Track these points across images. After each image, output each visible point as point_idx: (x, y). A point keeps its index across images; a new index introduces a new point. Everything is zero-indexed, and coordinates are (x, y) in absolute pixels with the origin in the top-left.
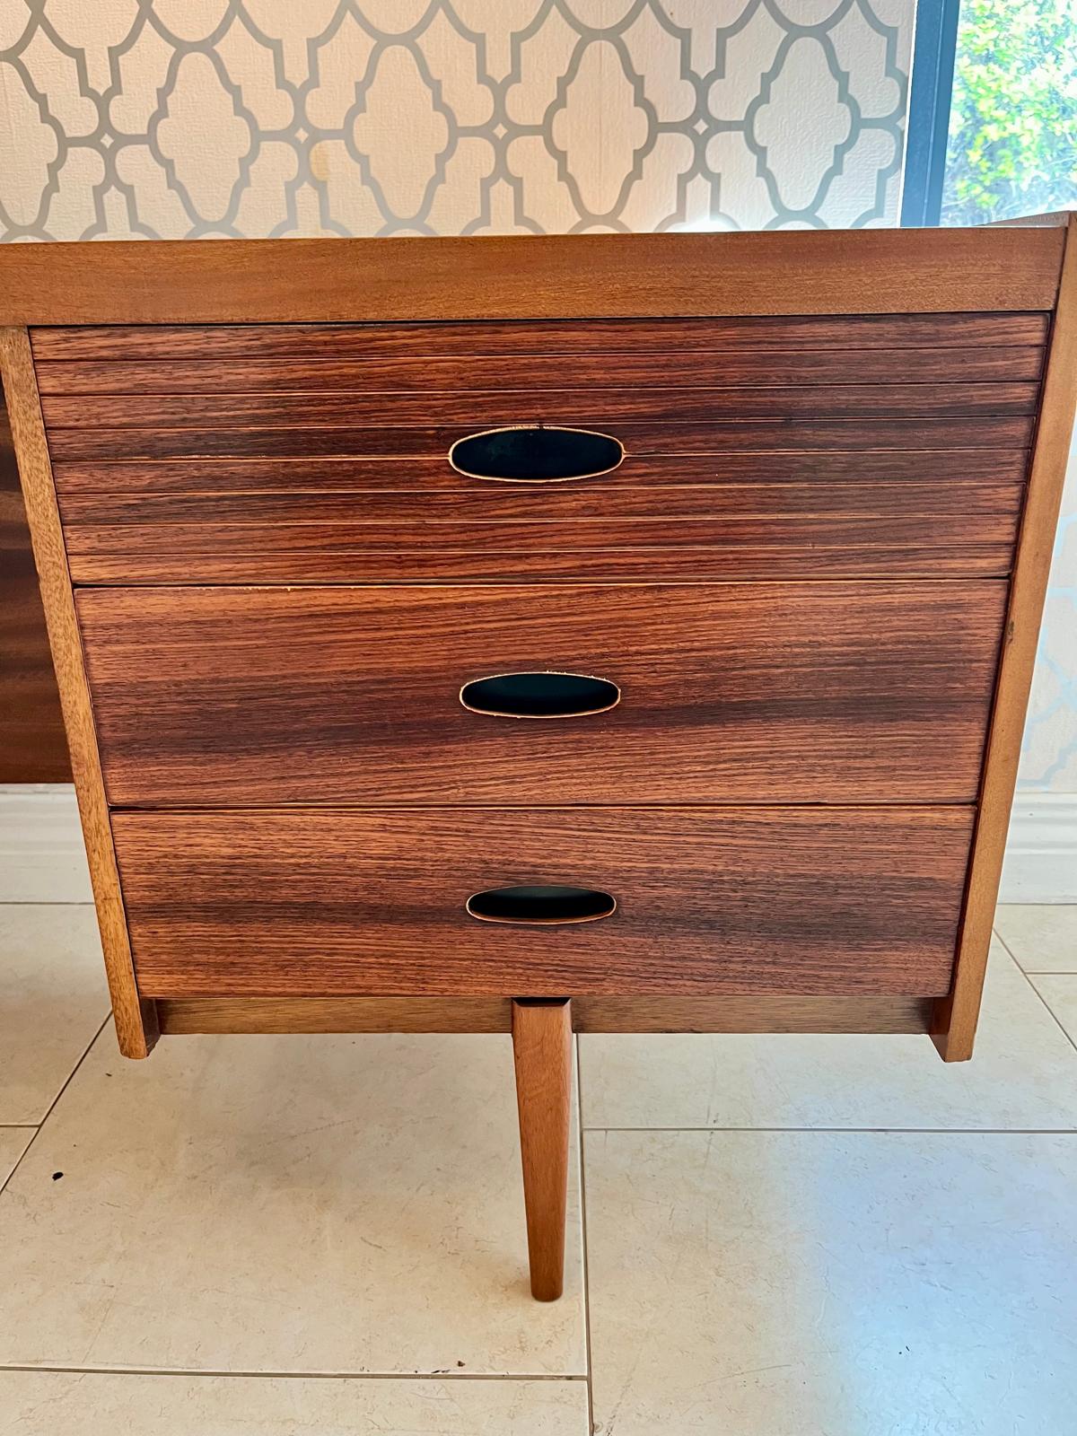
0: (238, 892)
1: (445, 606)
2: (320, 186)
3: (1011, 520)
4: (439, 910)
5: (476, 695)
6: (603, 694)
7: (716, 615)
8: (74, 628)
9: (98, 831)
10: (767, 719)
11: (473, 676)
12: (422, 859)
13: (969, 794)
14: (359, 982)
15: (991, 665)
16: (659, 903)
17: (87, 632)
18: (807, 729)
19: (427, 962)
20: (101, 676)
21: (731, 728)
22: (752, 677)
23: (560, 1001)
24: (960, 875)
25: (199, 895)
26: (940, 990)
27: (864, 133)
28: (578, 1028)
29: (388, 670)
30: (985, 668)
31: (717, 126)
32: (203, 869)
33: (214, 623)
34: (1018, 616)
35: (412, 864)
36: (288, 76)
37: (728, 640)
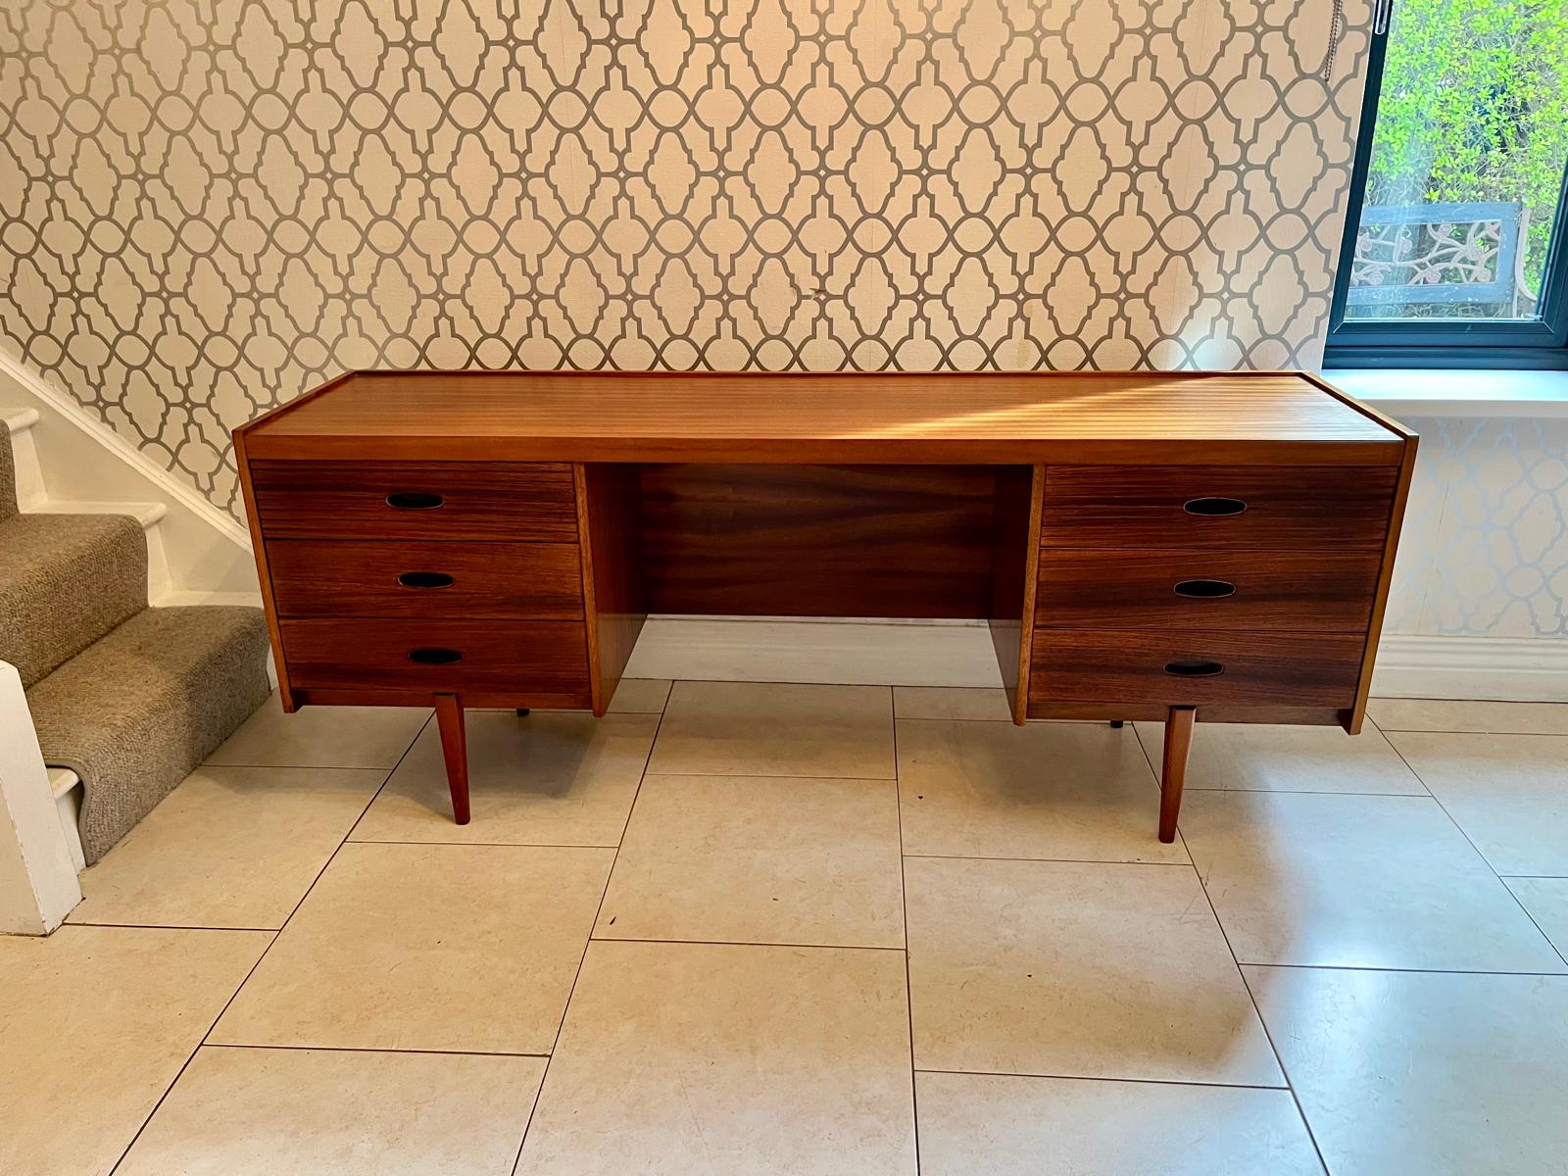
0: (1075, 660)
2: (1027, 321)
3: (1384, 532)
4: (1154, 669)
5: (1180, 589)
6: (1229, 589)
7: (1274, 562)
8: (1037, 561)
9: (1027, 636)
10: (1289, 600)
11: (1181, 581)
12: (1150, 650)
13: (1365, 629)
15: (1375, 582)
16: (1240, 668)
17: (1041, 563)
18: (1305, 603)
19: (1145, 689)
20: (1042, 579)
21: (1275, 602)
22: (1285, 584)
23: (1191, 708)
24: (1360, 660)
25: (1061, 661)
26: (1349, 707)
27: (1309, 300)
28: (1196, 721)
29: (1150, 579)
30: (1372, 583)
31: (1234, 295)
32: (1064, 651)
33: (1088, 561)
34: (1386, 564)
35: (1146, 651)
36: (1018, 269)
37: (1278, 571)
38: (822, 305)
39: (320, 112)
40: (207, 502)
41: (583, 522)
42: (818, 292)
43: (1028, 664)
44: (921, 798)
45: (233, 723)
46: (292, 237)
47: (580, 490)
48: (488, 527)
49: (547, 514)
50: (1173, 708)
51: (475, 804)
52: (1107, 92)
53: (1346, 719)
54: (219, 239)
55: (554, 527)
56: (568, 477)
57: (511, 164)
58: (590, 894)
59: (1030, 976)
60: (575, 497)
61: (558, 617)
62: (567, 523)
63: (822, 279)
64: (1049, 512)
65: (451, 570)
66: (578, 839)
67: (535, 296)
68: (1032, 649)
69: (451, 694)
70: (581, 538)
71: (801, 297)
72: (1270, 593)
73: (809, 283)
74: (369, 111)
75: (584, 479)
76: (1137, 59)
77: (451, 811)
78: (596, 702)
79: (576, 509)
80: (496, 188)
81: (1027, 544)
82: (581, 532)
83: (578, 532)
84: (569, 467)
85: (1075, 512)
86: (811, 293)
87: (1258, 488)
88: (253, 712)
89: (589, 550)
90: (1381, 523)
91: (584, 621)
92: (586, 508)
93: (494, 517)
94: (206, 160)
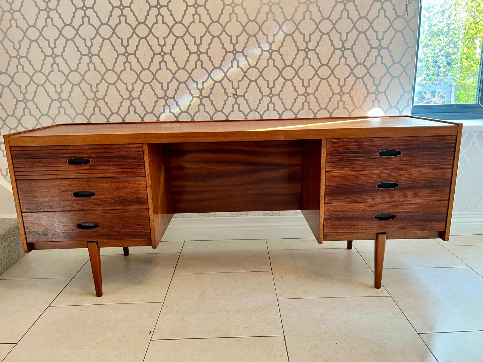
0: (341, 216)
1: (376, 173)
2: (309, 103)
3: (452, 161)
4: (370, 218)
5: (379, 186)
6: (396, 185)
7: (413, 174)
8: (325, 177)
9: (322, 207)
10: (419, 189)
11: (379, 183)
12: (369, 210)
13: (447, 199)
14: (357, 230)
15: (450, 180)
16: (403, 216)
17: (326, 178)
18: (425, 190)
19: (367, 227)
20: (327, 184)
21: (414, 190)
22: (418, 183)
23: (385, 233)
24: (446, 211)
25: (335, 217)
26: (443, 230)
27: (405, 93)
28: (387, 239)
29: (367, 183)
30: (449, 181)
31: (379, 93)
32: (336, 212)
33: (344, 176)
34: (454, 173)
35: (367, 211)
36: (304, 85)
37: (414, 177)
38: (236, 99)
39: (51, 33)
40: (5, 180)
41: (147, 167)
42: (234, 95)
43: (323, 219)
44: (282, 277)
45: (10, 263)
46: (39, 78)
47: (146, 155)
48: (109, 171)
49: (133, 165)
50: (378, 234)
51: (105, 288)
52: (332, 23)
53: (443, 235)
54: (12, 80)
55: (135, 170)
56: (141, 149)
57: (122, 50)
58: (151, 321)
59: (336, 344)
60: (144, 157)
61: (137, 207)
62: (140, 168)
63: (236, 90)
64: (328, 157)
65: (94, 190)
66: (147, 300)
67: (131, 98)
68: (324, 212)
69: (95, 241)
70: (146, 174)
71: (228, 97)
72: (412, 187)
73: (231, 92)
74: (69, 32)
75: (147, 150)
76: (342, 11)
77: (95, 292)
78: (153, 244)
79: (144, 163)
80: (116, 59)
81: (321, 170)
82: (146, 172)
83: (145, 172)
84: (141, 145)
85: (338, 157)
86: (232, 95)
87: (404, 145)
88: (19, 259)
89: (150, 179)
90: (451, 157)
91: (148, 208)
92: (148, 162)
93: (111, 167)
94: (9, 52)
